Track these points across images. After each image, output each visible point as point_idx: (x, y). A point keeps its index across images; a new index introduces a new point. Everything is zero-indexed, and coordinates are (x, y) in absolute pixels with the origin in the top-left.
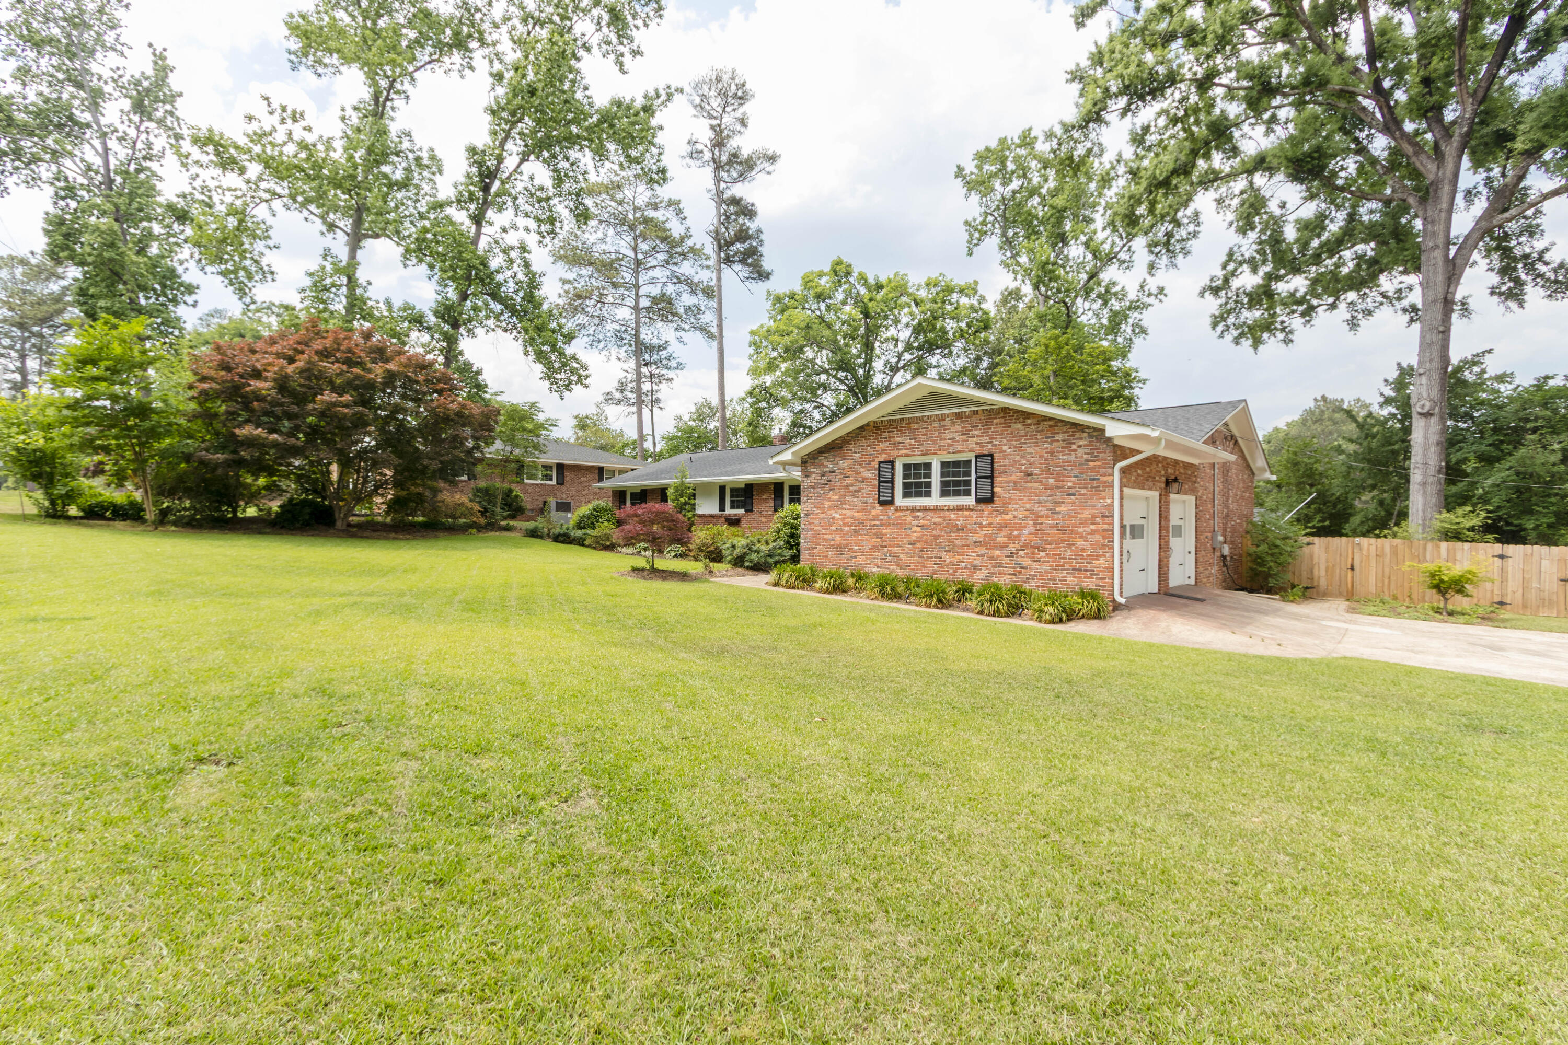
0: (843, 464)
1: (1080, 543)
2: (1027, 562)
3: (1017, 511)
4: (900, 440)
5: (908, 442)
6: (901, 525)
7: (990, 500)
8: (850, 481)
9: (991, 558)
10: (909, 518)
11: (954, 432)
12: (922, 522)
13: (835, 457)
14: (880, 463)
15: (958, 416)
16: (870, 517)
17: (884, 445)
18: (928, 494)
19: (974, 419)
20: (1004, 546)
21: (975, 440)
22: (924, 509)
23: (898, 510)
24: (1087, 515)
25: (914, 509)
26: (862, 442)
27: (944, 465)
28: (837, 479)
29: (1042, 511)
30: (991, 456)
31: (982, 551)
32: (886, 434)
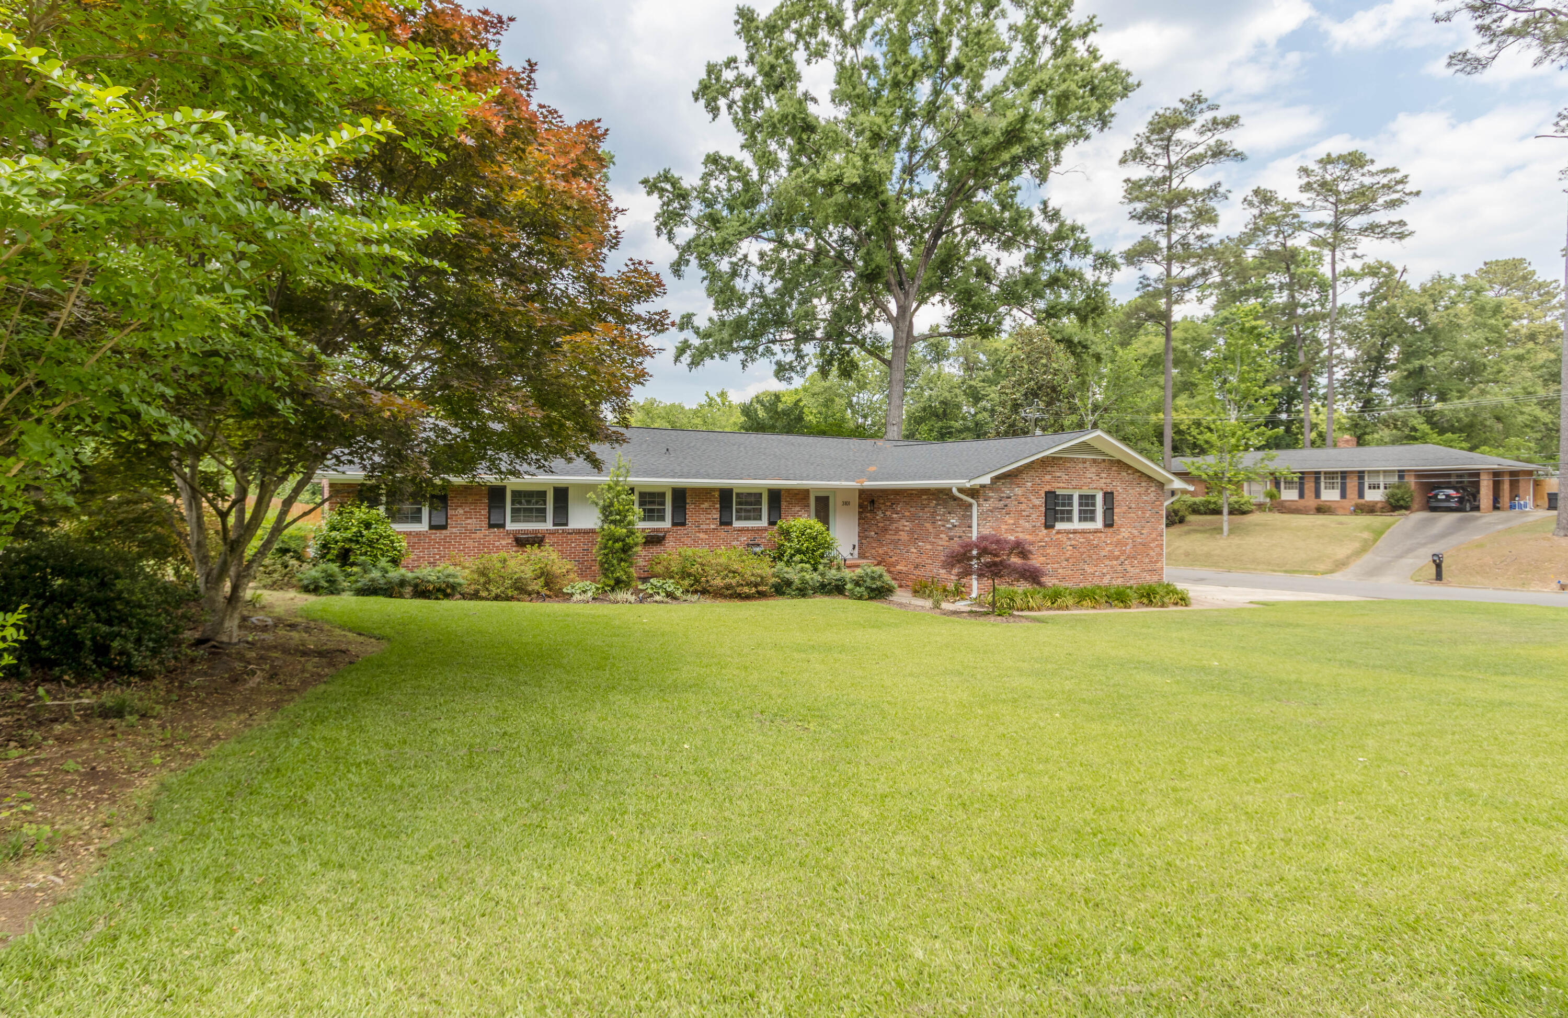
0: (1018, 491)
1: (1152, 553)
2: (1129, 568)
3: (1124, 533)
4: (1058, 474)
5: (1065, 477)
6: (1059, 545)
7: (1111, 526)
8: (1023, 507)
9: (1112, 567)
10: (1065, 539)
11: (1091, 473)
12: (1073, 542)
13: (1011, 484)
14: (1046, 493)
15: (1094, 461)
16: (1038, 539)
17: (1048, 477)
18: (1070, 520)
19: (1102, 465)
20: (1117, 558)
21: (1104, 481)
22: (1075, 532)
23: (1059, 532)
24: (1154, 536)
25: (1068, 532)
26: (1032, 473)
27: (1081, 497)
28: (1012, 504)
29: (1135, 532)
30: (1112, 493)
31: (1107, 562)
32: (1049, 469)
